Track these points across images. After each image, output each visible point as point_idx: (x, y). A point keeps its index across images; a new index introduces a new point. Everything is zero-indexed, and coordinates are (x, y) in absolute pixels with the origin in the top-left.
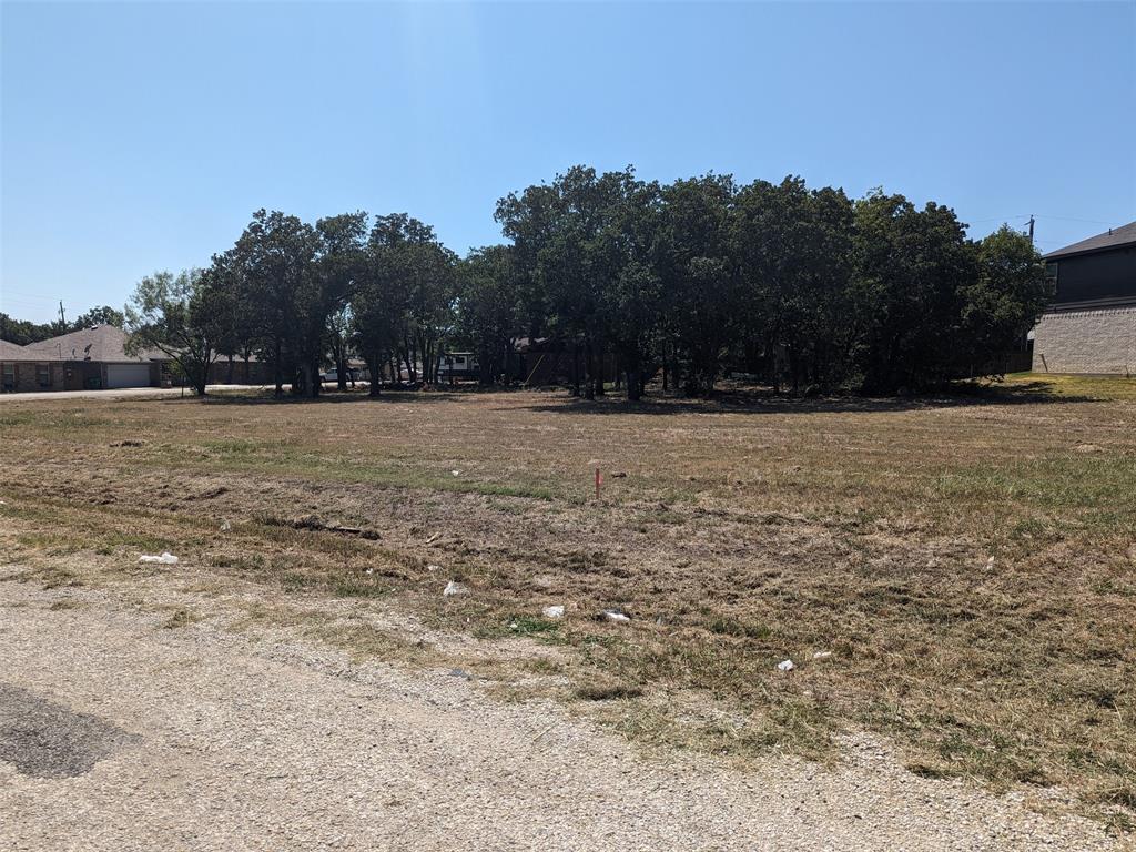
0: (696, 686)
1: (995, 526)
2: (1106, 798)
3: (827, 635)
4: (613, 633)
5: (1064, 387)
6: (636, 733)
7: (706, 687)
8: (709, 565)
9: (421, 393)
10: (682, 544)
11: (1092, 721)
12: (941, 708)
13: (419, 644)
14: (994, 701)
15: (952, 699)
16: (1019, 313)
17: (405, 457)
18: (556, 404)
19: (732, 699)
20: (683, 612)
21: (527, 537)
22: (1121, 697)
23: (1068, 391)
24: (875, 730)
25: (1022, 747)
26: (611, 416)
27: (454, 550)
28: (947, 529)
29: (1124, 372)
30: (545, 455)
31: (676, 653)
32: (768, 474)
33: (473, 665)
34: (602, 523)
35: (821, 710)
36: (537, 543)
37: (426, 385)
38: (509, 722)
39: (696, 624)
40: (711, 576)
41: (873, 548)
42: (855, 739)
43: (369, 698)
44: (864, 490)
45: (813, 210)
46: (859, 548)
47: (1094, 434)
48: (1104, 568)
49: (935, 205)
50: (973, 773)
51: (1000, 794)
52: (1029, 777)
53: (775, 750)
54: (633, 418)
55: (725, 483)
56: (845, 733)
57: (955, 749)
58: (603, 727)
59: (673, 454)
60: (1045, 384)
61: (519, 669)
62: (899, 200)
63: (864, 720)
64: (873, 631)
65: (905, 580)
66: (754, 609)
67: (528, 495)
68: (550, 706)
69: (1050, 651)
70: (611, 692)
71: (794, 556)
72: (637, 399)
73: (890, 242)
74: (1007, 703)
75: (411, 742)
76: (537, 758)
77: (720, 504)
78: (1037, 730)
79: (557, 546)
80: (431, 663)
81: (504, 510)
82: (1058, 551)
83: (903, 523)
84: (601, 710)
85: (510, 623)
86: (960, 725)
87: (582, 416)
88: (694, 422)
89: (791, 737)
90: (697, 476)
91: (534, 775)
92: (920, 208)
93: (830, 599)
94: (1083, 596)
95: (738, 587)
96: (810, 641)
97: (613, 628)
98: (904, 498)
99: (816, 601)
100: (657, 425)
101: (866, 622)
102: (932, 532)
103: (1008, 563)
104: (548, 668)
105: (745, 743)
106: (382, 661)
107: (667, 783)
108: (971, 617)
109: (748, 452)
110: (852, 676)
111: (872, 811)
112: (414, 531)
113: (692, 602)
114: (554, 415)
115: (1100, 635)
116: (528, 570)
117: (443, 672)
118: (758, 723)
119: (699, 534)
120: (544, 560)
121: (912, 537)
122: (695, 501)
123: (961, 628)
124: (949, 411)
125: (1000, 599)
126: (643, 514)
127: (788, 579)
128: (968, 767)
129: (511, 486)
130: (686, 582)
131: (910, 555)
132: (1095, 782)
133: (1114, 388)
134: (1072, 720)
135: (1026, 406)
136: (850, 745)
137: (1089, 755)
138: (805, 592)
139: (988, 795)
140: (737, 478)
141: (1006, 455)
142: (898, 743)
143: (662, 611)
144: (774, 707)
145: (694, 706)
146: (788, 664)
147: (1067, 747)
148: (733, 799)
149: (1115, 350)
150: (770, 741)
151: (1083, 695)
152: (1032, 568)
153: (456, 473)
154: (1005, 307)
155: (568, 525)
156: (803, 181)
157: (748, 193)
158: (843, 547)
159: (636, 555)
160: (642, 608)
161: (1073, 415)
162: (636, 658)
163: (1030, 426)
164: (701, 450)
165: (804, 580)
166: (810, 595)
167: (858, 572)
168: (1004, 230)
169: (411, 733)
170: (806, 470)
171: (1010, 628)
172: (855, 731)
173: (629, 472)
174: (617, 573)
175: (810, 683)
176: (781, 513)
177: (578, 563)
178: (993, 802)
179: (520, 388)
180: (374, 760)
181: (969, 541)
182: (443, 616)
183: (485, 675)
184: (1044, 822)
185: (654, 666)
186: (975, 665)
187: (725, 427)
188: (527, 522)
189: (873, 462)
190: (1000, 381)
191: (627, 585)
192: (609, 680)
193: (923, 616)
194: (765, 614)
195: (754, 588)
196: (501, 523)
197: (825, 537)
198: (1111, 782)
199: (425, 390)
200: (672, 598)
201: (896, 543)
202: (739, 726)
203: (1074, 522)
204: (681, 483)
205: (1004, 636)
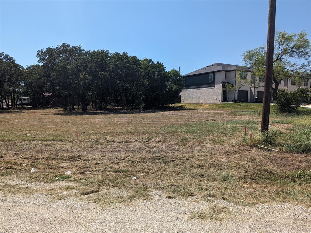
0: (113, 186)
1: (177, 139)
2: (206, 196)
3: (143, 169)
4: (88, 176)
5: (188, 106)
6: (99, 201)
7: (116, 186)
8: (111, 155)
9: (11, 110)
10: (103, 150)
11: (201, 181)
12: (171, 183)
13: (27, 188)
14: (181, 180)
15: (172, 181)
16: (178, 89)
17: (9, 131)
18: (60, 113)
19: (123, 188)
20: (105, 169)
21: (56, 153)
22: (205, 175)
23: (189, 107)
24: (158, 190)
25: (189, 189)
26: (78, 116)
27: (31, 159)
28: (167, 141)
29: (199, 103)
30: (59, 128)
31: (106, 179)
32: (124, 130)
33: (47, 191)
34: (79, 147)
35: (145, 187)
36: (59, 154)
37: (13, 108)
38: (61, 205)
39: (109, 171)
40: (112, 158)
41: (151, 147)
42: (154, 193)
43: (12, 206)
44: (148, 133)
45: (131, 61)
46: (148, 147)
47: (195, 117)
48: (199, 147)
49: (159, 62)
50: (180, 196)
51: (186, 199)
52: (191, 195)
53: (136, 199)
54: (84, 116)
55: (113, 133)
56: (151, 192)
57: (176, 191)
58: (90, 201)
59: (98, 126)
60: (184, 106)
61: (61, 190)
62: (150, 60)
63: (155, 188)
64: (153, 167)
65: (159, 154)
66: (124, 165)
67: (55, 140)
68: (73, 199)
69: (191, 167)
70: (91, 192)
71: (133, 150)
72: (85, 111)
73: (149, 71)
74: (184, 180)
75: (30, 216)
76: (72, 213)
77: (112, 139)
78: (191, 184)
79: (66, 155)
80: (32, 193)
81: (47, 145)
82: (190, 144)
83: (158, 140)
84: (89, 197)
85: (56, 178)
86: (176, 186)
87: (69, 116)
88: (102, 117)
89: (139, 195)
90: (105, 132)
91: (71, 218)
92: (155, 63)
93: (142, 160)
94: (196, 154)
95: (120, 160)
96: (139, 172)
97: (87, 175)
98: (157, 134)
99: (139, 161)
100: (92, 118)
101: (151, 165)
102: (164, 142)
103: (180, 148)
104: (71, 188)
105: (128, 199)
106: (15, 194)
107: (110, 212)
108: (174, 161)
109: (118, 124)
110: (150, 178)
111: (160, 209)
112: (15, 154)
113: (107, 166)
114: (60, 116)
115: (200, 162)
116: (57, 162)
117: (37, 195)
118: (131, 193)
119: (107, 147)
120: (62, 159)
121: (160, 143)
122: (106, 138)
123: (172, 164)
124: (164, 112)
125: (180, 156)
126: (91, 143)
127: (132, 157)
128: (179, 195)
129: (49, 138)
130: (105, 160)
131: (160, 148)
132: (204, 193)
133: (197, 107)
134: (197, 181)
135: (180, 111)
136: (153, 194)
137: (201, 188)
138: (136, 160)
139: (184, 200)
140: (116, 131)
141: (177, 123)
142: (163, 192)
143: (100, 169)
144: (134, 189)
145: (114, 192)
146: (135, 178)
147: (197, 187)
148: (127, 213)
149: (197, 98)
150: (134, 197)
151: (198, 176)
152: (186, 148)
153: (29, 135)
154: (175, 87)
155: (69, 148)
156: (128, 54)
157: (113, 55)
158: (144, 147)
159: (90, 155)
160: (94, 169)
161: (190, 113)
162: (96, 182)
163: (182, 115)
164: (106, 124)
165: (136, 156)
166: (137, 160)
167: (148, 153)
168: (174, 69)
169: (29, 214)
170: (133, 128)
171: (182, 163)
172: (153, 191)
173: (86, 132)
174: (85, 160)
175: (141, 181)
176: (129, 140)
177: (73, 159)
178: (185, 201)
179: (47, 108)
180: (18, 224)
181: (172, 143)
182: (33, 178)
183: (51, 193)
184: (195, 204)
185: (101, 183)
186: (176, 172)
187: (111, 118)
188: (55, 148)
189: (149, 125)
190: (175, 105)
191: (88, 163)
192: (89, 189)
193: (164, 162)
194: (127, 166)
195: (123, 160)
196: (46, 149)
197: (140, 145)
198: (206, 193)
199: (13, 109)
200: (102, 165)
201: (156, 145)
202: (126, 195)
203: (193, 137)
204: (101, 134)
205: (181, 165)
